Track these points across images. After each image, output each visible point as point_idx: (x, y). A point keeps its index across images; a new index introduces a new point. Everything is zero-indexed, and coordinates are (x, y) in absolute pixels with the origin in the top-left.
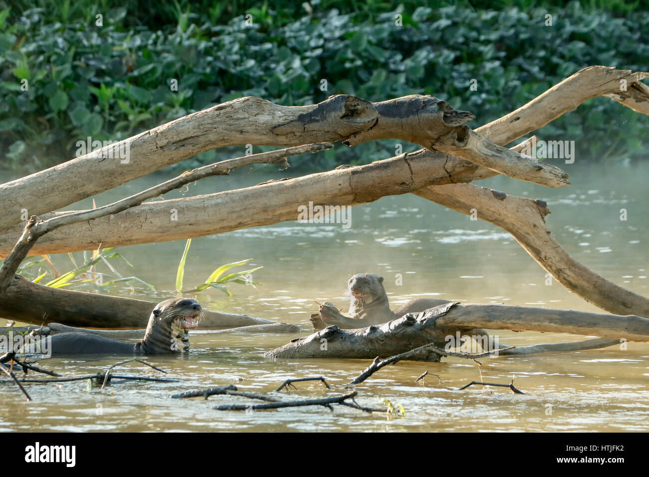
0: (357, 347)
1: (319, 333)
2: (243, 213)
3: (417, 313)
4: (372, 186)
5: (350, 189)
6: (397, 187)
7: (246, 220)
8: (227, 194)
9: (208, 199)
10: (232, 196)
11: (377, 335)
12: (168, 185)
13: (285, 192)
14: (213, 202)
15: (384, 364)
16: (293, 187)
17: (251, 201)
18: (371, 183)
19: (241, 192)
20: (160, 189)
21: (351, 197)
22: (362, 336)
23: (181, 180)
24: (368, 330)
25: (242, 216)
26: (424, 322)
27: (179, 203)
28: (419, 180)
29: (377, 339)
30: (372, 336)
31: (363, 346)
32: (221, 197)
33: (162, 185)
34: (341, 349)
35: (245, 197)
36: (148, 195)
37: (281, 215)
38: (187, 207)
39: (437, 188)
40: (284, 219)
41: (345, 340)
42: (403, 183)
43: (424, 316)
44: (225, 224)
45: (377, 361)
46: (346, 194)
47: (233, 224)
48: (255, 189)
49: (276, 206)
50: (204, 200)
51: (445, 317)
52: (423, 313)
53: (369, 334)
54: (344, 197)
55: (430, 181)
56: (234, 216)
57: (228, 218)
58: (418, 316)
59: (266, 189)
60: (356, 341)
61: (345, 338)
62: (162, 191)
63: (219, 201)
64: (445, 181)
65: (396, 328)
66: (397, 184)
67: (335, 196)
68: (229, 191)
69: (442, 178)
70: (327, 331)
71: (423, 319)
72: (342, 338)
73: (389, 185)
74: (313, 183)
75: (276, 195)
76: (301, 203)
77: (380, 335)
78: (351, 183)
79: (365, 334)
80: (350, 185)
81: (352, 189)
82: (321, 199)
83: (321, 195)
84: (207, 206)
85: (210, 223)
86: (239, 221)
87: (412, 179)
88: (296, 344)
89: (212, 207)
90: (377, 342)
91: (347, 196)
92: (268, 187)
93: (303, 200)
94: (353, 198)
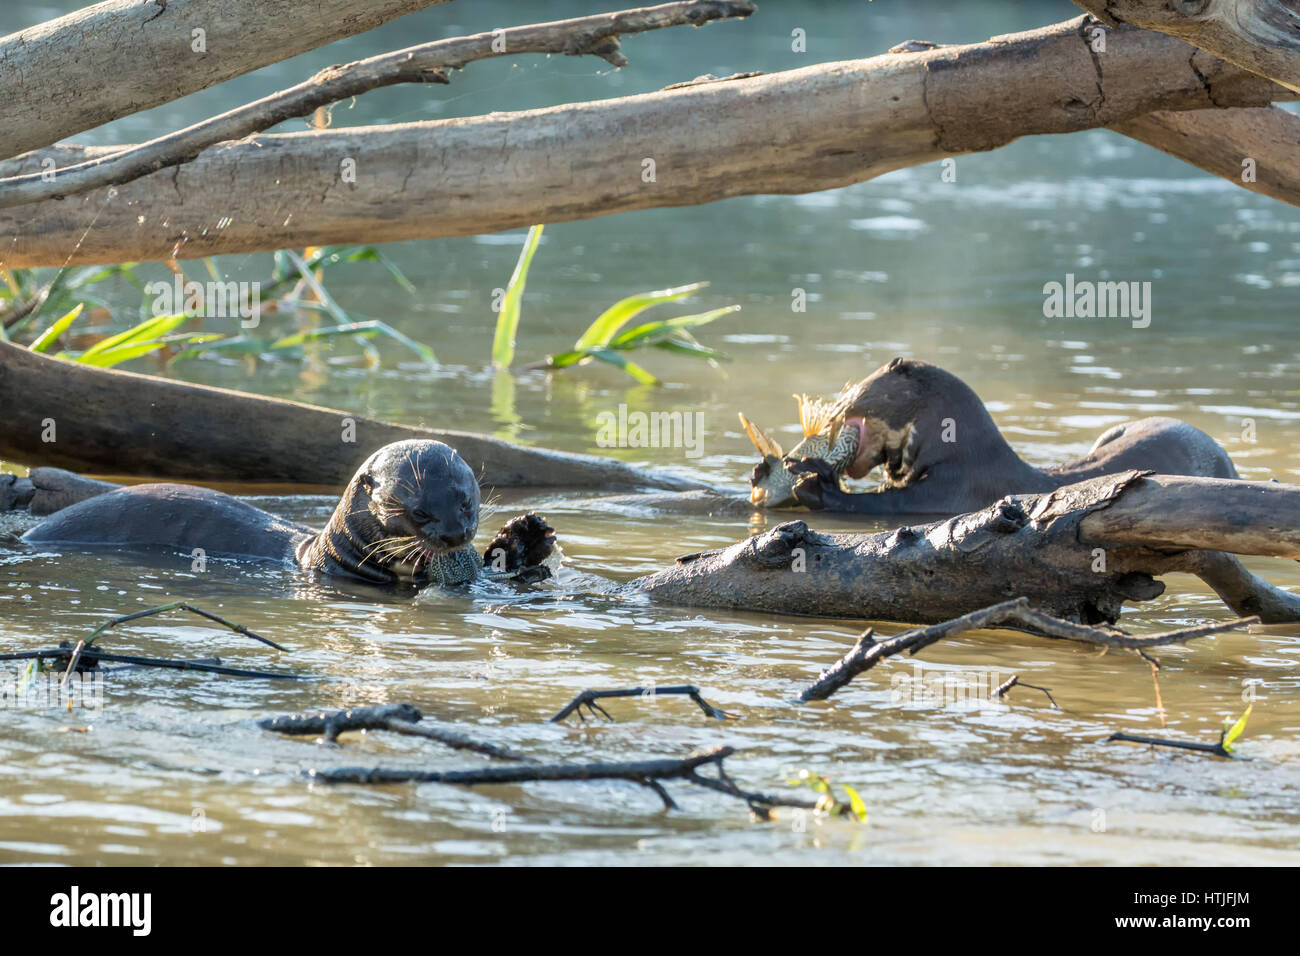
0: (861, 586)
1: (754, 543)
2: (614, 169)
3: (1034, 497)
4: (987, 105)
5: (925, 112)
6: (1057, 112)
7: (623, 190)
8: (573, 113)
9: (519, 124)
10: (588, 118)
11: (916, 554)
12: (274, 107)
13: (740, 112)
14: (531, 135)
15: (887, 652)
16: (765, 99)
17: (640, 137)
18: (984, 97)
19: (614, 109)
20: (249, 118)
21: (926, 136)
22: (873, 556)
23: (311, 92)
24: (891, 542)
25: (610, 178)
26: (1049, 524)
27: (435, 135)
28: (1119, 96)
29: (916, 569)
30: (903, 558)
31: (875, 586)
32: (556, 122)
34: (813, 590)
35: (623, 124)
36: (213, 132)
37: (726, 179)
38: (455, 146)
39: (1182, 120)
40: (738, 188)
41: (827, 565)
42: (1075, 102)
43: (1050, 506)
44: (564, 199)
45: (868, 642)
46: (912, 125)
47: (585, 199)
48: (655, 102)
49: (710, 152)
50: (505, 128)
51: (1107, 513)
52: (1046, 499)
53: (894, 551)
54: (908, 133)
55: (1154, 100)
56: (591, 176)
57: (571, 182)
58: (1034, 505)
59: (686, 103)
60: (858, 570)
61: (827, 558)
62: (255, 121)
63: (549, 131)
64: (1195, 101)
65: (970, 537)
66: (1058, 103)
67: (881, 130)
68: (581, 106)
69: (1184, 91)
70: (777, 535)
71: (1050, 512)
72: (818, 558)
73: (1034, 105)
74: (821, 89)
75: (711, 120)
76: (783, 146)
77: (925, 557)
78: (928, 96)
79: (883, 551)
80: (925, 100)
81: (930, 112)
82: (840, 137)
83: (840, 126)
84: (515, 146)
85: (519, 195)
86: (607, 190)
87: (1101, 91)
88: (687, 571)
89: (527, 148)
90: (914, 574)
91: (915, 132)
92: (693, 96)
93: (788, 137)
94: (934, 138)
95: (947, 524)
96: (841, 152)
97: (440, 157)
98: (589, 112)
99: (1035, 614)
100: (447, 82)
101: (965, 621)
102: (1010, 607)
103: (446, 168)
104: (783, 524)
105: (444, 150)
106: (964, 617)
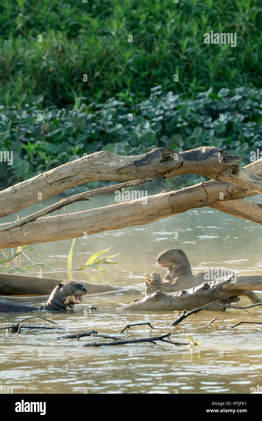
0: (174, 303)
1: (150, 296)
2: (104, 222)
4: (183, 203)
5: (169, 205)
6: (198, 203)
7: (106, 226)
8: (94, 211)
9: (82, 214)
10: (97, 211)
11: (186, 296)
12: (53, 208)
13: (130, 208)
14: (85, 216)
15: (189, 314)
16: (135, 205)
17: (109, 215)
18: (182, 201)
19: (103, 209)
20: (47, 211)
21: (170, 210)
22: (177, 297)
23: (60, 204)
24: (180, 293)
25: (103, 224)
26: (215, 287)
27: (65, 217)
28: (211, 199)
29: (186, 299)
30: (183, 297)
31: (177, 303)
32: (90, 213)
33: (49, 208)
34: (164, 305)
35: (105, 212)
36: (40, 214)
37: (127, 222)
38: (69, 219)
39: (223, 203)
40: (130, 225)
41: (167, 299)
42: (202, 201)
44: (93, 229)
45: (185, 313)
46: (167, 208)
47: (97, 229)
48: (111, 207)
49: (124, 217)
50: (80, 215)
51: (227, 284)
52: (214, 282)
53: (181, 295)
54: (166, 210)
56: (99, 224)
57: (95, 225)
58: (211, 283)
59: (118, 207)
60: (173, 300)
62: (49, 211)
63: (89, 215)
64: (228, 199)
65: (198, 291)
66: (198, 201)
67: (160, 210)
68: (95, 209)
69: (225, 197)
70: (155, 294)
71: (214, 285)
72: (165, 298)
73: (193, 202)
75: (123, 210)
76: (139, 215)
77: (188, 296)
78: (170, 202)
79: (179, 296)
80: (169, 202)
81: (171, 205)
82: (152, 212)
83: (151, 209)
84: (82, 218)
85: (84, 229)
86: (102, 227)
87: (207, 198)
88: (136, 303)
89: (85, 219)
90: (186, 300)
91: (168, 210)
92: (119, 205)
93: (140, 213)
94: (171, 211)
95: (192, 289)
96: (152, 215)
97: (66, 222)
98: (97, 210)
99: (221, 304)
100: (89, 200)
101: (206, 306)
102: (215, 302)
103: (68, 224)
104: (156, 292)
105: (67, 221)
106: (206, 305)
